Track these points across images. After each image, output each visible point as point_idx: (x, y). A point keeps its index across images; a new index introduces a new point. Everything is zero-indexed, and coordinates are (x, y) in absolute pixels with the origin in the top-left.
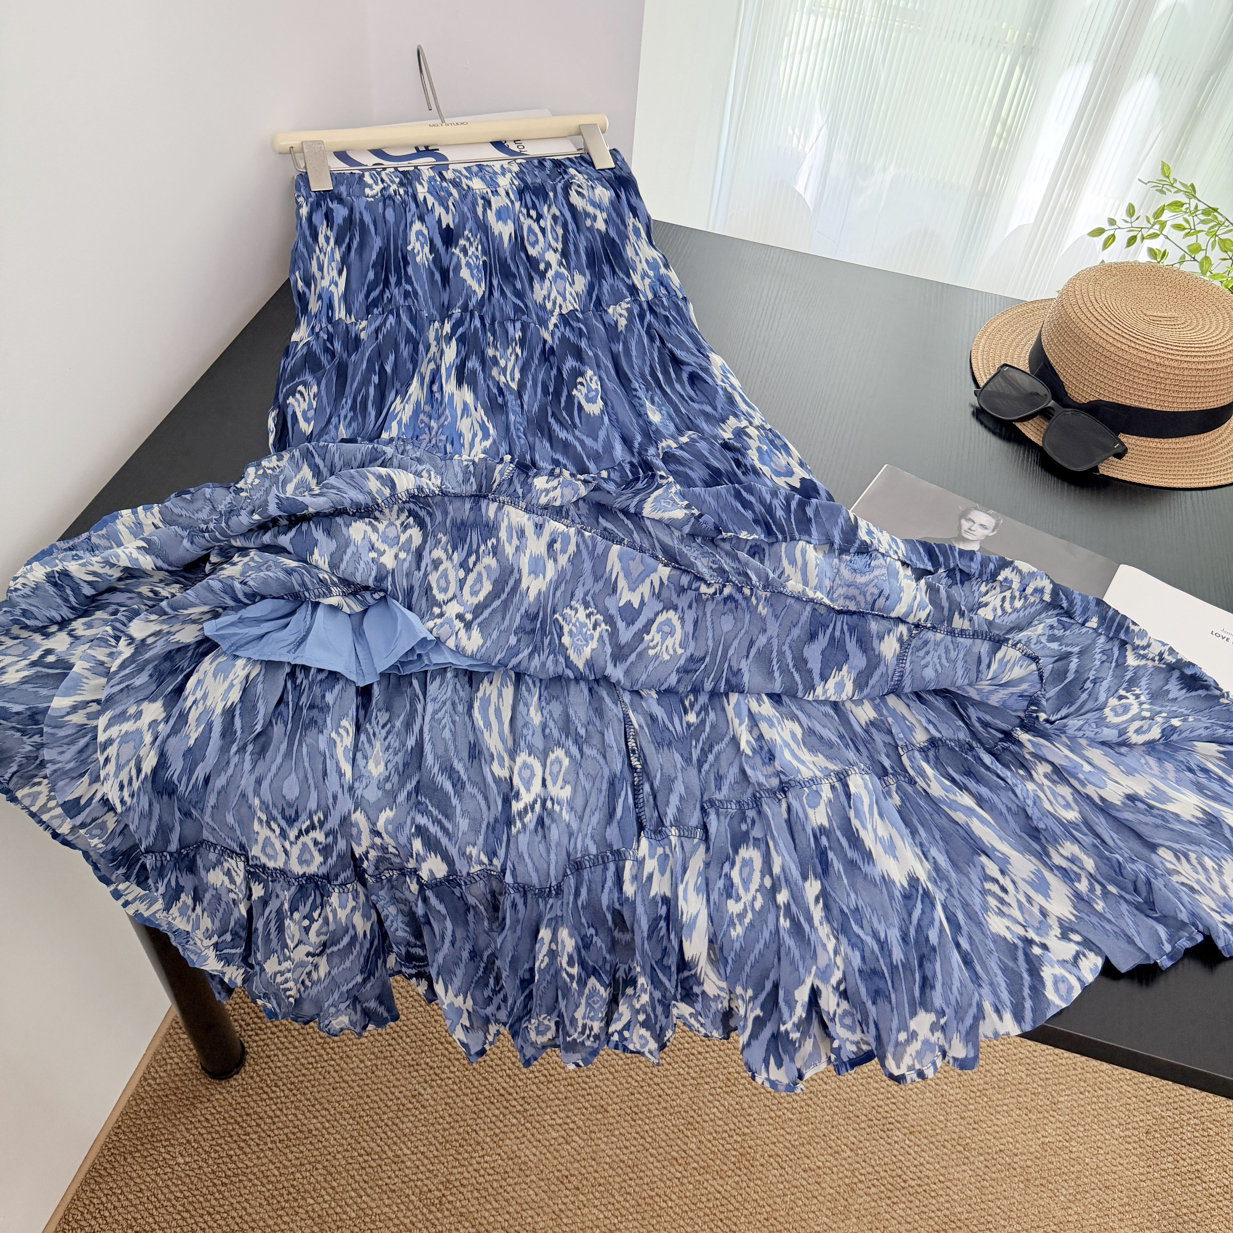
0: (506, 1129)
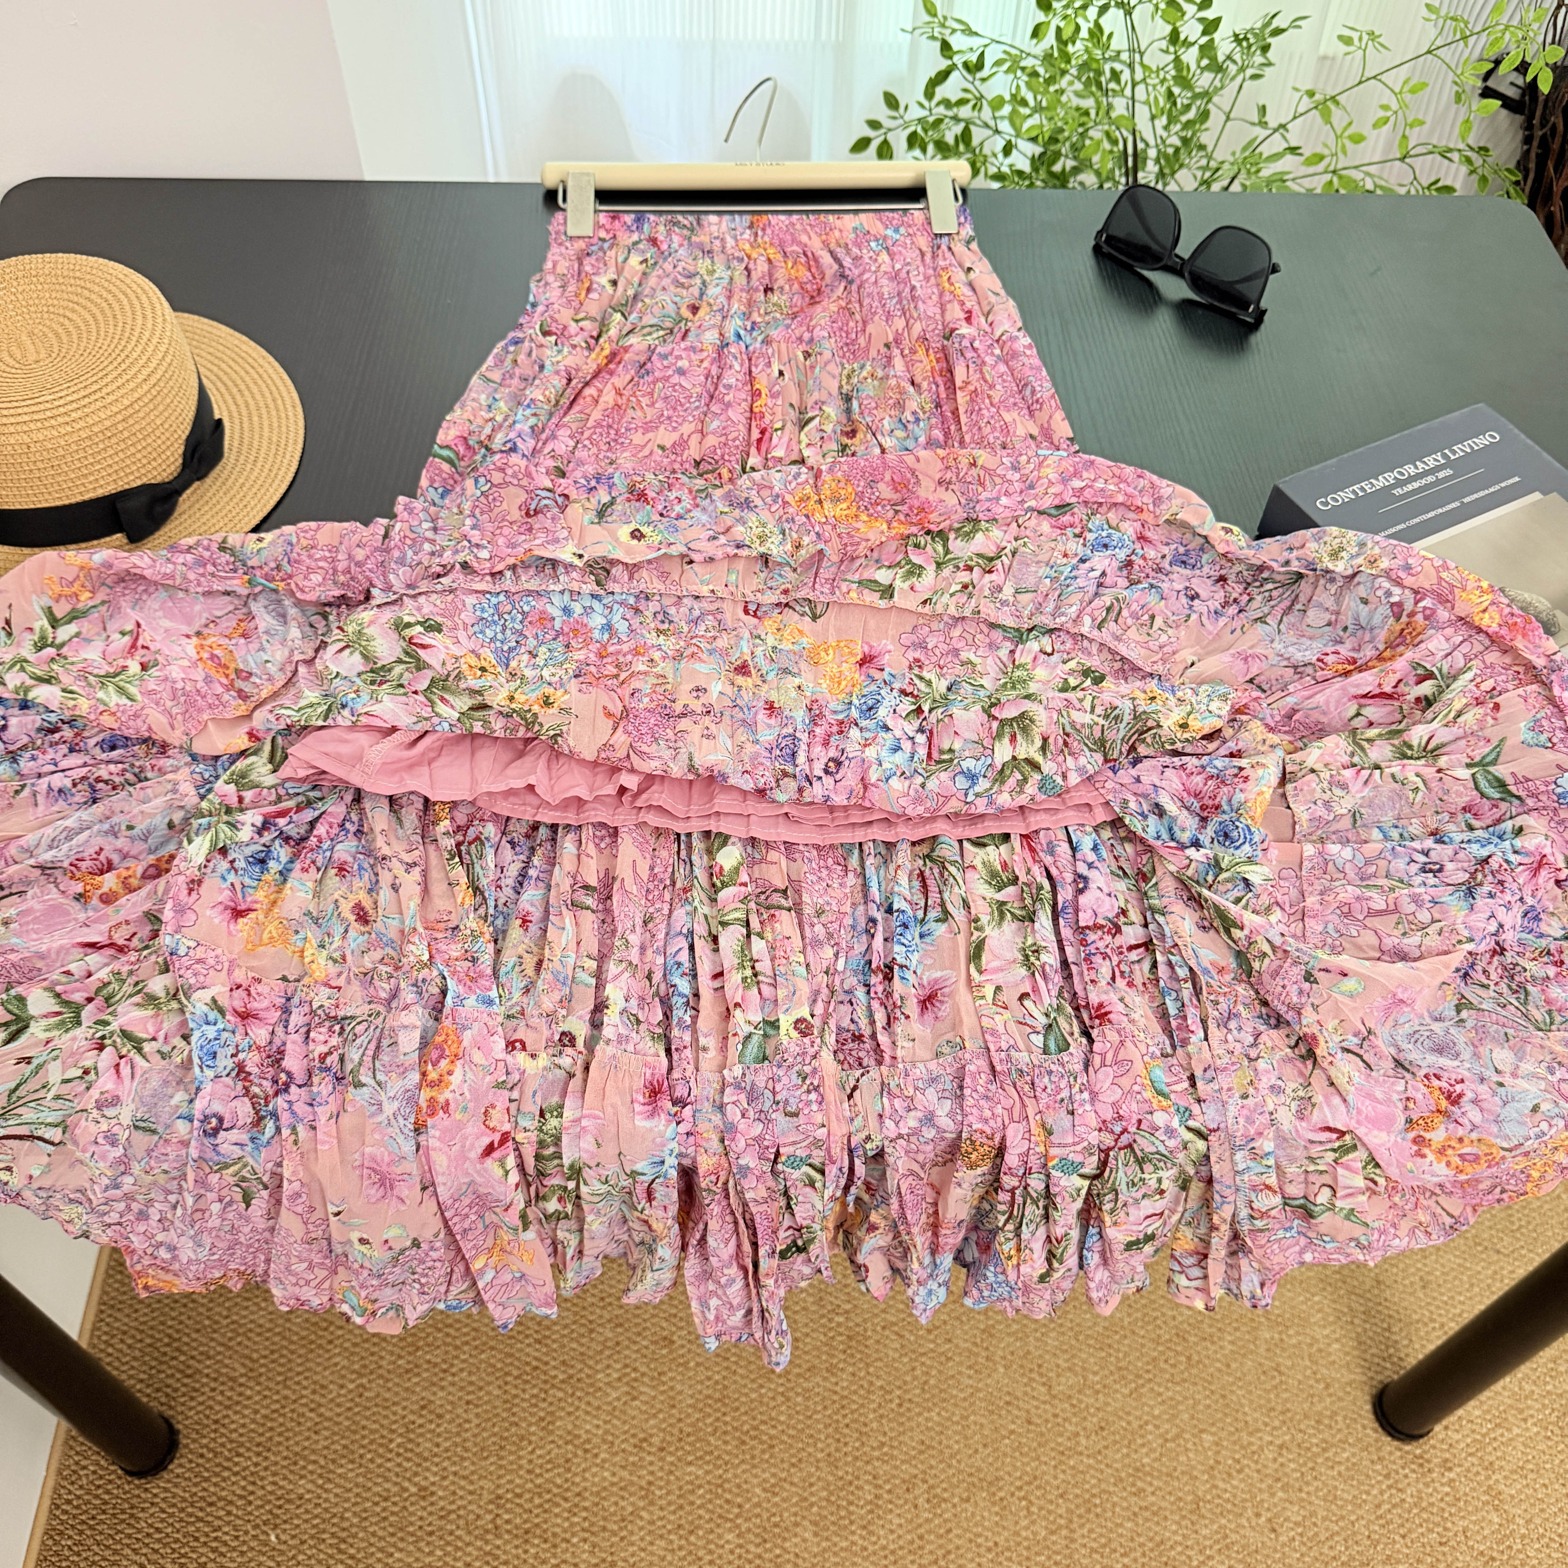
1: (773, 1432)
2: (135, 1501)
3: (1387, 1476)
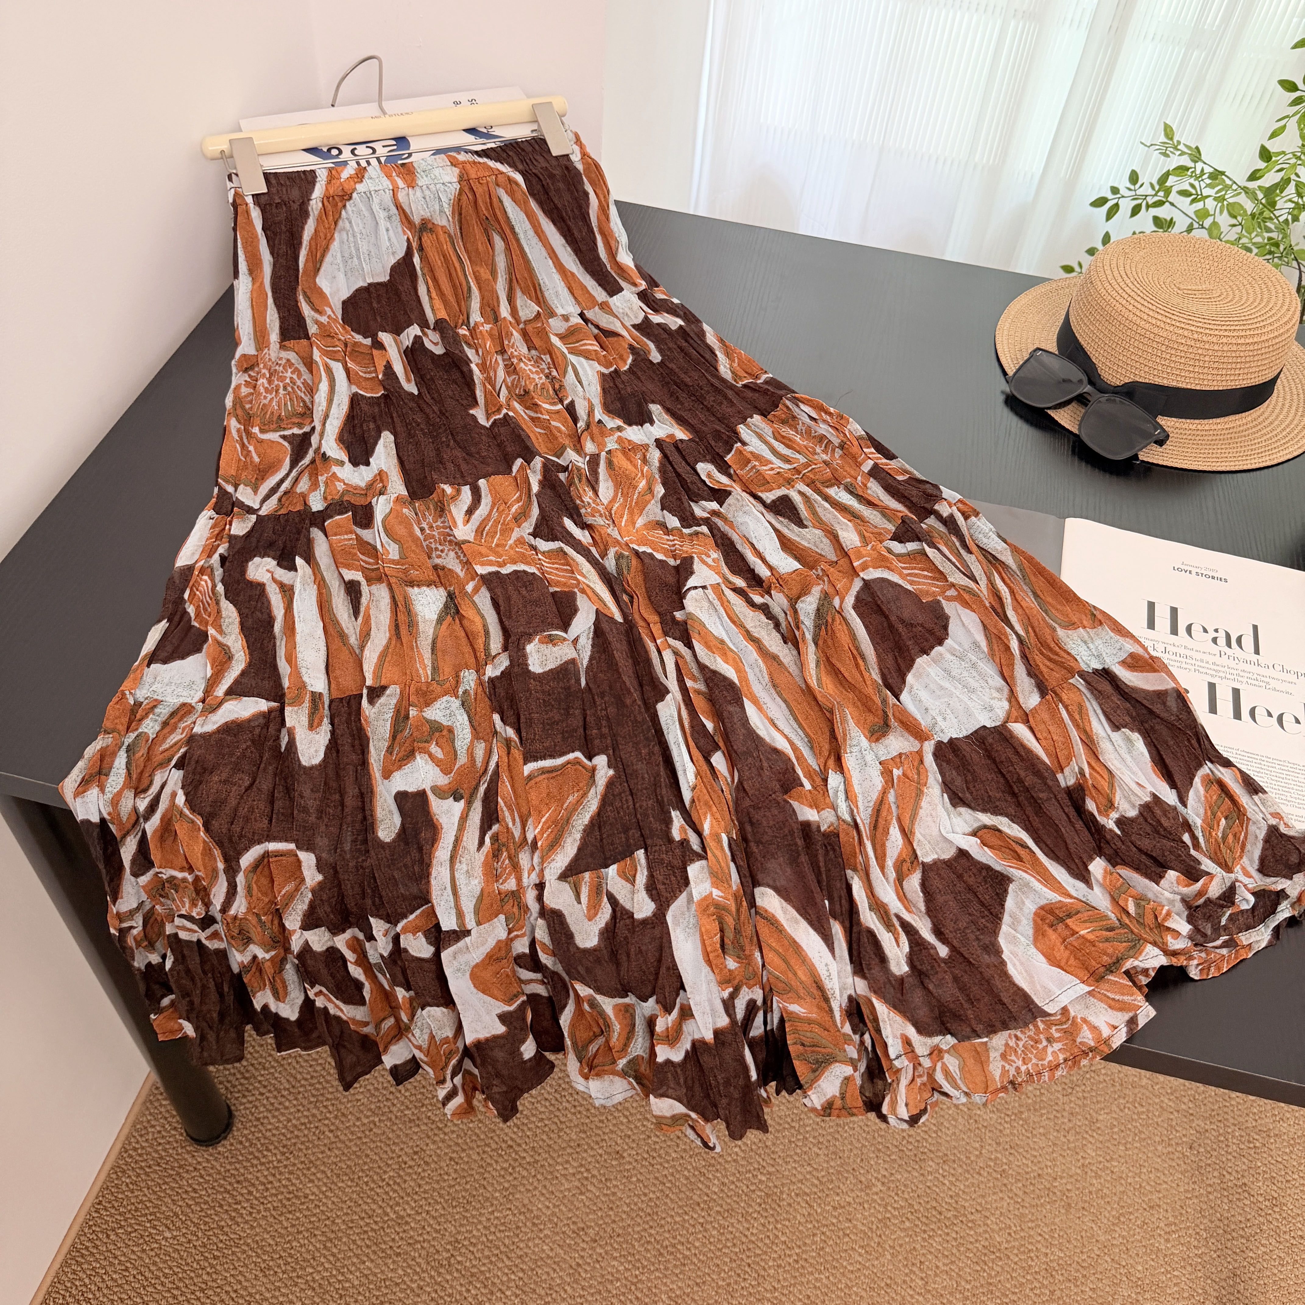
0: (515, 1183)
2: (183, 1163)
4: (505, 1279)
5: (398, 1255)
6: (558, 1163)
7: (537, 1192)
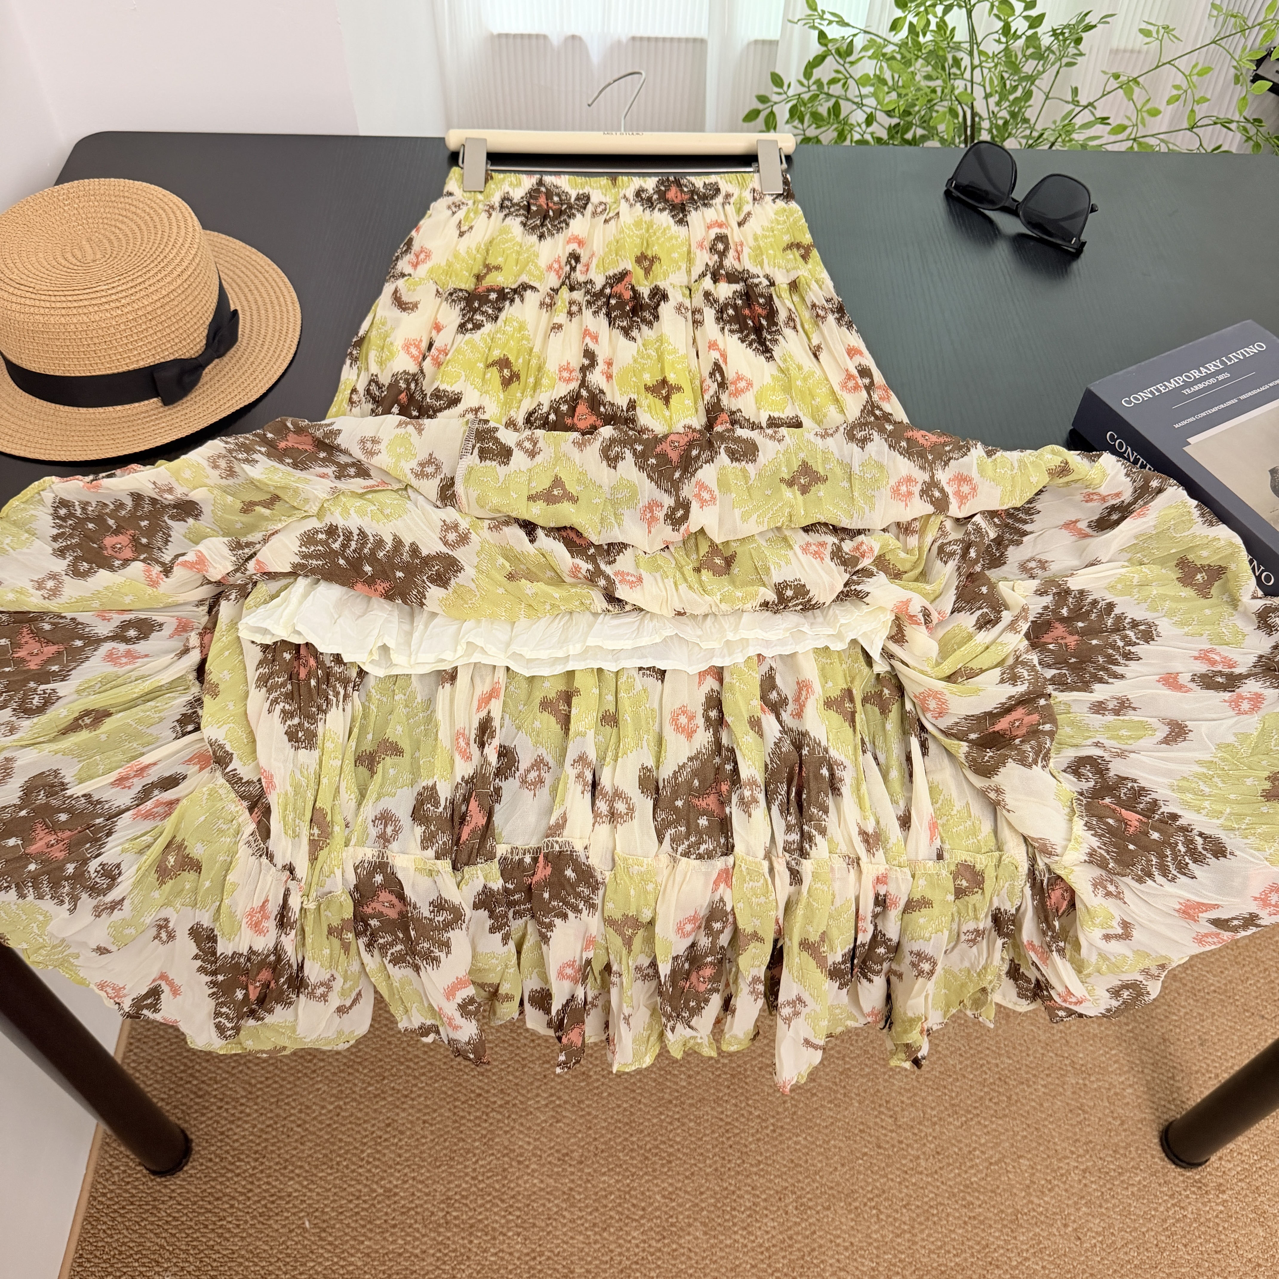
1: (671, 1150)
2: (156, 1195)
3: (1172, 1196)
4: (503, 1221)
5: (394, 1226)
6: (529, 1099)
7: (515, 1132)
